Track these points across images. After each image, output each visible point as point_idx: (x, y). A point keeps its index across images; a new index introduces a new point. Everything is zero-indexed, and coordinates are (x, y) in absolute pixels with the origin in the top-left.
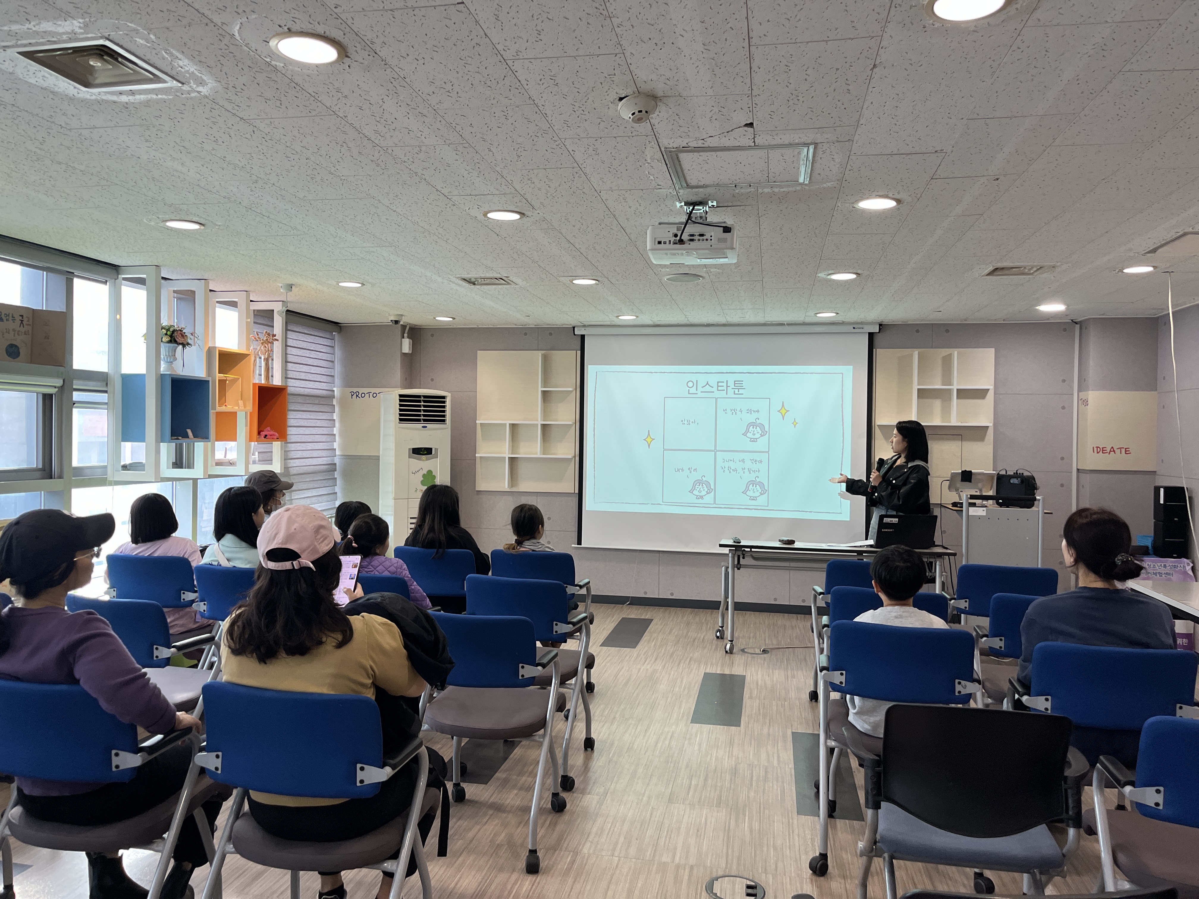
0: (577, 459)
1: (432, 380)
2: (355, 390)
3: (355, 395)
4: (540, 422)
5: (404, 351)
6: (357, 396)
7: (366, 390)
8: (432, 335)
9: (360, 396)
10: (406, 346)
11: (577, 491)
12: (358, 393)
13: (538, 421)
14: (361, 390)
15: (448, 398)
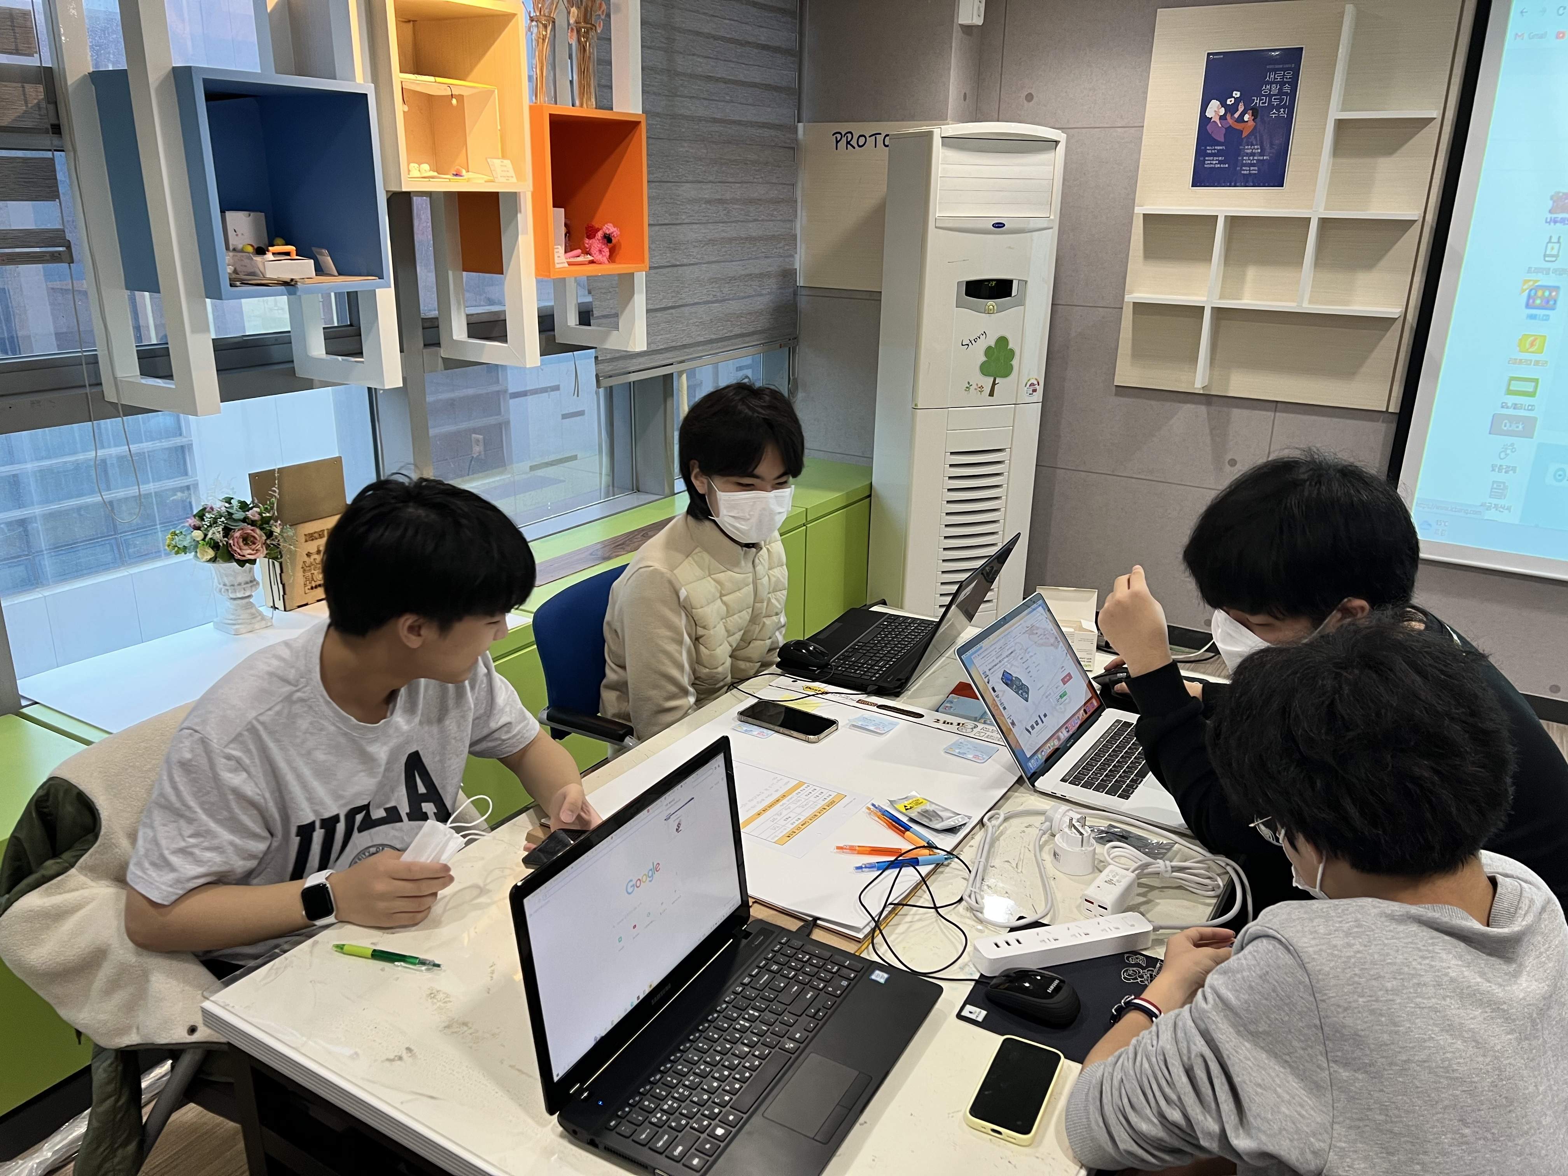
0: (1413, 321)
1: (1029, 97)
2: (843, 128)
3: (844, 139)
4: (1318, 213)
5: (963, 22)
6: (848, 143)
7: (869, 128)
9: (854, 143)
10: (970, 5)
11: (1394, 408)
12: (849, 136)
13: (1313, 208)
14: (858, 129)
15: (1061, 148)
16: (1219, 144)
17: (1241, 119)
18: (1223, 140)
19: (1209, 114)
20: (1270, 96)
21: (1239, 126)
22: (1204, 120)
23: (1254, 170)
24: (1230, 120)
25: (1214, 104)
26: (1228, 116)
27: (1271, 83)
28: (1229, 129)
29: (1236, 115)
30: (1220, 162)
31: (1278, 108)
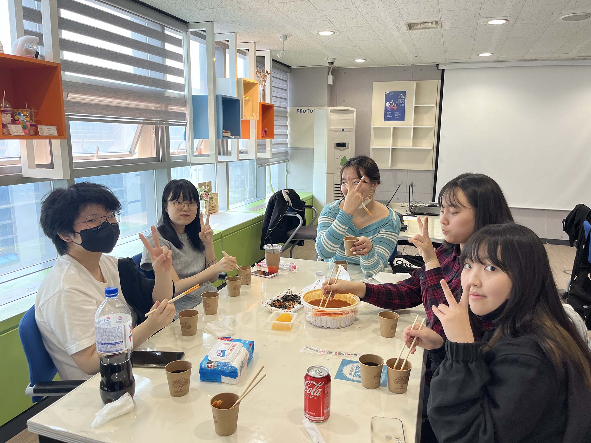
0: (435, 149)
1: (344, 101)
2: (299, 108)
3: (300, 111)
4: (413, 127)
5: (329, 84)
7: (306, 108)
8: (345, 73)
9: (302, 111)
10: (330, 80)
11: (434, 169)
13: (411, 125)
14: (303, 108)
15: (355, 112)
16: (390, 112)
17: (394, 106)
18: (390, 111)
19: (387, 105)
20: (400, 101)
21: (393, 108)
22: (386, 107)
23: (398, 117)
24: (392, 107)
25: (388, 103)
26: (391, 105)
27: (400, 99)
28: (391, 109)
29: (393, 105)
30: (390, 116)
31: (402, 104)
